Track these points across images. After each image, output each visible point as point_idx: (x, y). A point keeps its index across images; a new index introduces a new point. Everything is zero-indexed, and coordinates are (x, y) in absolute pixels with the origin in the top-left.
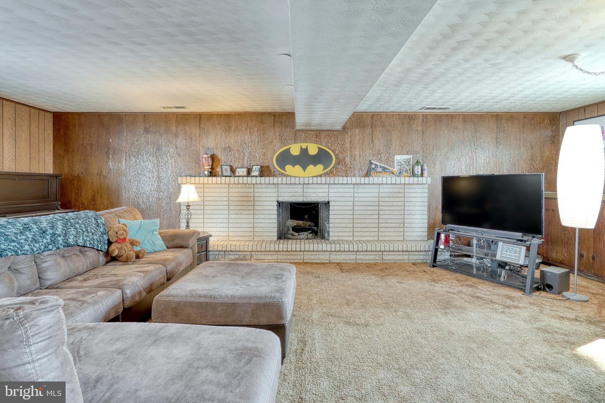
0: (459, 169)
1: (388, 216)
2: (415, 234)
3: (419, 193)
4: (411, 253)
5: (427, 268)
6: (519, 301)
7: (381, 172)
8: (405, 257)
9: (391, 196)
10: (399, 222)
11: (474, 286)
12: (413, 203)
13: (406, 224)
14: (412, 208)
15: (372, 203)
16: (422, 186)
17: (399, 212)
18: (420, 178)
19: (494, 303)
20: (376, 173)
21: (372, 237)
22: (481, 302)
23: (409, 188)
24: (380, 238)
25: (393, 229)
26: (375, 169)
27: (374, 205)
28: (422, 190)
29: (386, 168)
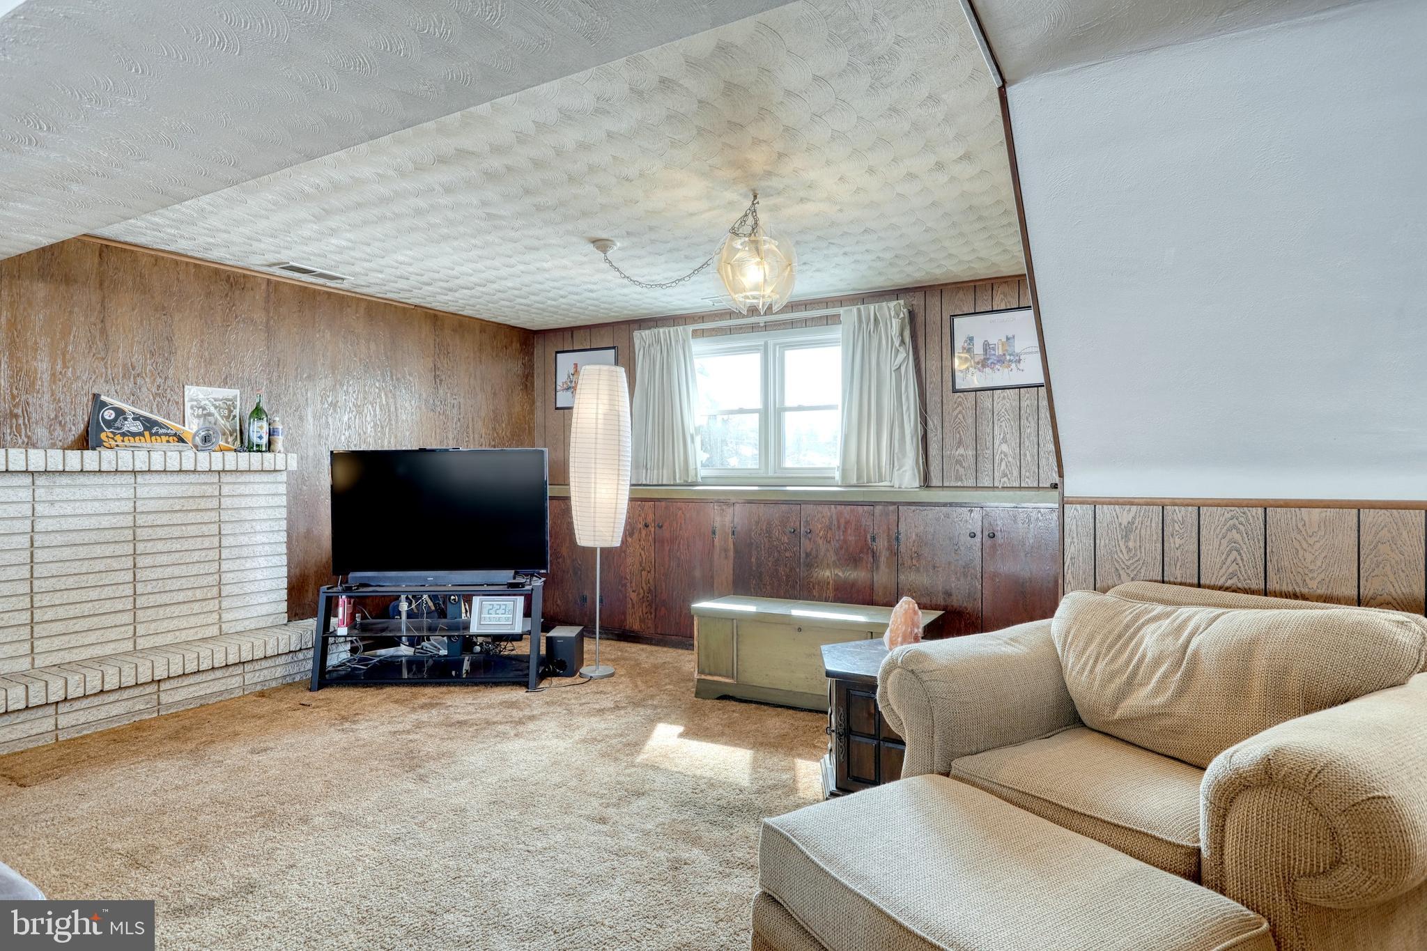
0: (359, 434)
1: (169, 570)
2: (254, 612)
3: (264, 498)
4: (248, 667)
5: (307, 696)
6: (529, 706)
7: (141, 434)
8: (233, 682)
9: (178, 508)
10: (205, 583)
11: (437, 704)
12: (247, 525)
13: (228, 587)
14: (244, 540)
15: (109, 535)
16: (271, 477)
17: (204, 553)
18: (268, 455)
19: (494, 723)
20: (118, 438)
21: (112, 645)
22: (470, 729)
23: (234, 483)
24: (142, 642)
25: (185, 607)
26: (118, 424)
27: (117, 539)
28: (272, 489)
29: (155, 423)
